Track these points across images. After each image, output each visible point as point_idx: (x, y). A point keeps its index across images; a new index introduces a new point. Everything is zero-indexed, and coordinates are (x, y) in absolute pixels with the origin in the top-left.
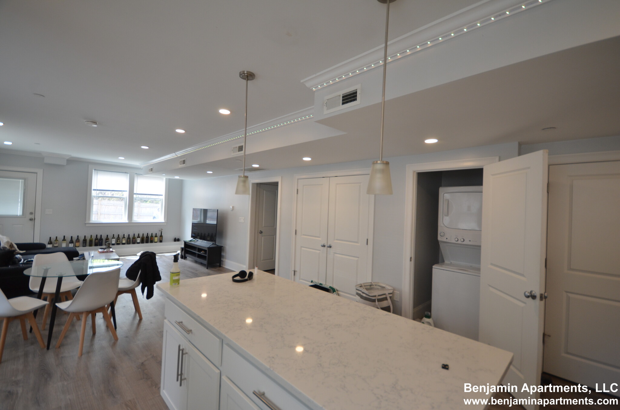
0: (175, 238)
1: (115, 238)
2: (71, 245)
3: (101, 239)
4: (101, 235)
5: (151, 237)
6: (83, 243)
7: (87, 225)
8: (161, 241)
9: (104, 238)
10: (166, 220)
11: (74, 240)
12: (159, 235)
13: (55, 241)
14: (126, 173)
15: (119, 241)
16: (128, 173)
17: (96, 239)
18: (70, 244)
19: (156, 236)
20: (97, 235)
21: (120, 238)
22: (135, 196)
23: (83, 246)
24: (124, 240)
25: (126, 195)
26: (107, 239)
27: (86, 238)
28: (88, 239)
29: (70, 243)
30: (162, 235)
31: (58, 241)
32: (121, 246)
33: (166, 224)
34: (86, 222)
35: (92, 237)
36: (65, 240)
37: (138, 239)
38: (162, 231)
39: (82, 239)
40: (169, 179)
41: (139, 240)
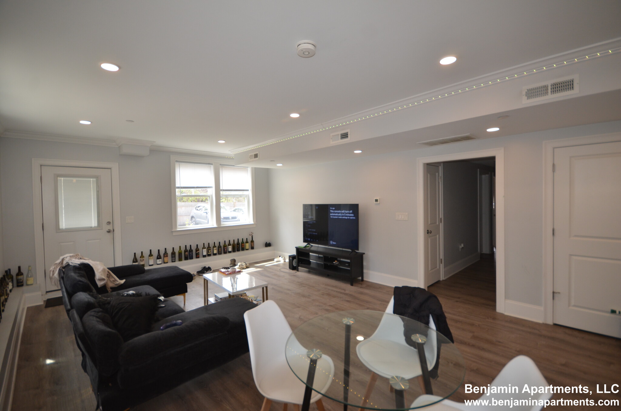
0: (266, 242)
1: (205, 248)
2: (160, 261)
3: (191, 251)
4: (191, 246)
5: (242, 243)
6: (172, 257)
7: (174, 234)
8: (252, 248)
9: (194, 248)
10: (255, 220)
11: (162, 254)
12: (250, 240)
13: (141, 257)
14: (209, 164)
15: (210, 251)
16: (212, 164)
17: (186, 251)
18: (158, 260)
19: (247, 242)
20: (186, 246)
21: (210, 248)
22: (221, 192)
23: (172, 262)
24: (216, 249)
25: (212, 192)
26: (197, 250)
27: (175, 251)
28: (177, 251)
29: (158, 258)
30: (253, 239)
31: (144, 257)
32: (212, 257)
33: (255, 226)
34: (173, 230)
35: (181, 249)
36: (152, 256)
37: (229, 247)
38: (253, 235)
39: (169, 252)
40: (255, 168)
41: (230, 248)
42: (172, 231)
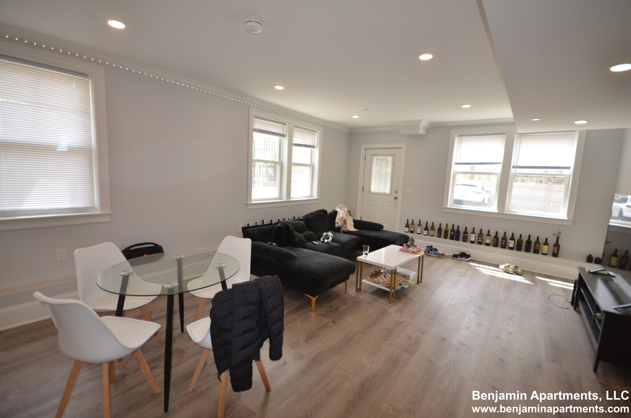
0: (590, 255)
1: (475, 233)
2: (425, 232)
3: (458, 232)
4: (458, 226)
5: (536, 243)
6: (438, 232)
7: (444, 210)
8: (555, 255)
9: (462, 230)
10: (572, 216)
11: (430, 226)
12: (552, 241)
13: (411, 224)
14: (502, 134)
15: (480, 238)
17: (453, 230)
18: (425, 231)
19: (546, 243)
20: (453, 225)
21: (482, 235)
22: (513, 170)
23: (438, 237)
24: (488, 239)
25: (498, 169)
26: (466, 232)
27: (442, 227)
28: (443, 227)
29: (425, 230)
30: (559, 243)
31: (414, 225)
32: (483, 247)
33: (570, 224)
34: (443, 206)
35: (448, 227)
36: (421, 225)
37: (511, 241)
38: (560, 236)
39: (437, 227)
40: (587, 131)
41: (511, 244)
42: (442, 208)
